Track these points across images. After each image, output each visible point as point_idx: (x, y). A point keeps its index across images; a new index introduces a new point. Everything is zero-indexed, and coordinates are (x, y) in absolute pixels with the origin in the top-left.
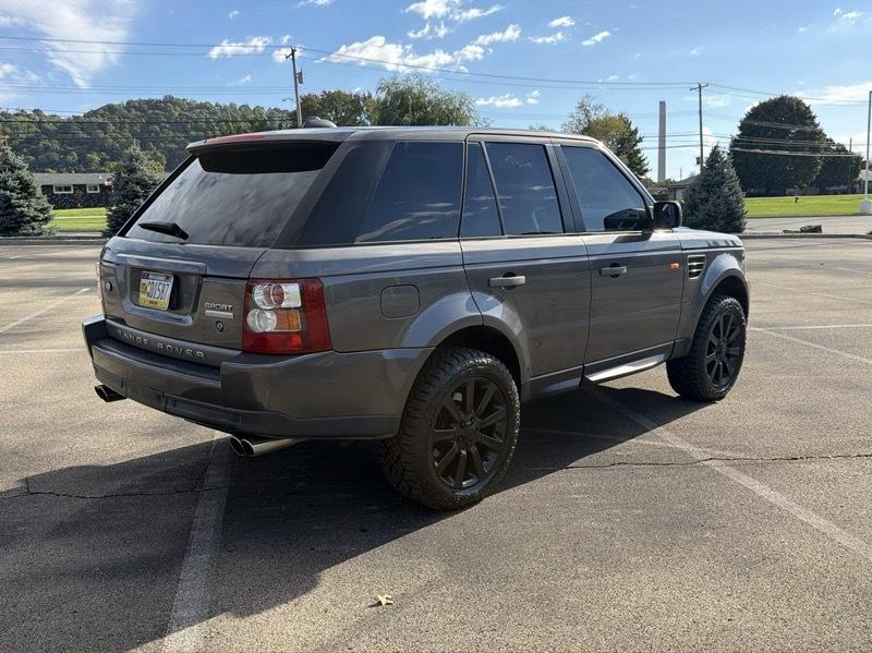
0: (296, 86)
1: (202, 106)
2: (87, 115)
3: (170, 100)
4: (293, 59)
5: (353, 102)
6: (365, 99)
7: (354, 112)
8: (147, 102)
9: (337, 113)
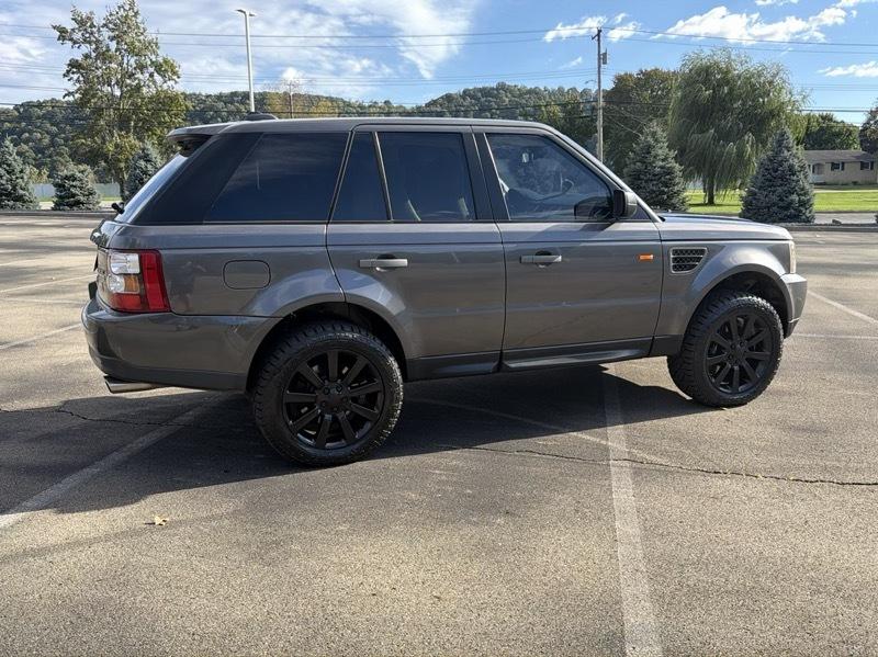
0: (600, 67)
1: (530, 92)
2: (428, 105)
3: (502, 87)
4: (599, 40)
8: (481, 90)
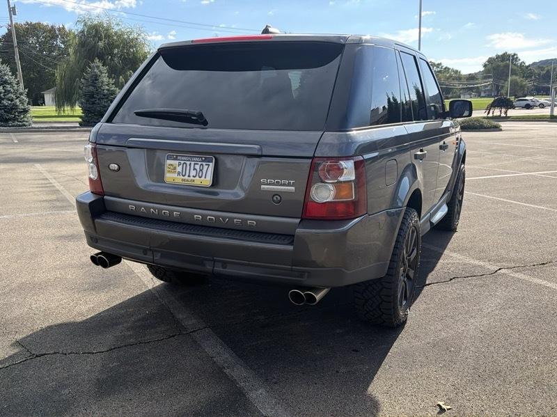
0: (11, 17)
5: (50, 31)
6: (59, 29)
7: (52, 38)
9: (38, 38)
